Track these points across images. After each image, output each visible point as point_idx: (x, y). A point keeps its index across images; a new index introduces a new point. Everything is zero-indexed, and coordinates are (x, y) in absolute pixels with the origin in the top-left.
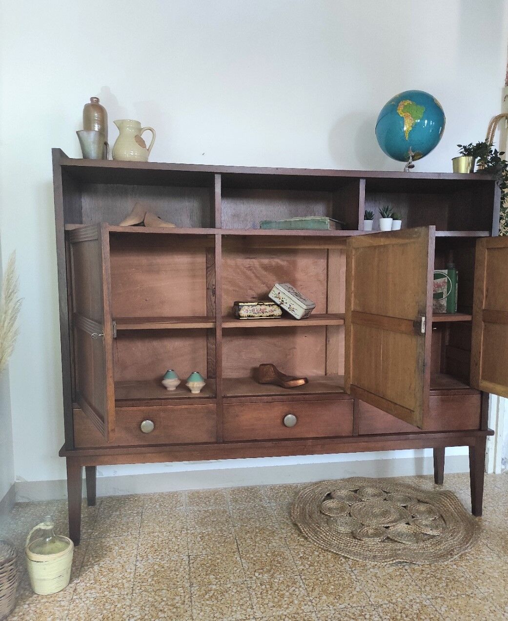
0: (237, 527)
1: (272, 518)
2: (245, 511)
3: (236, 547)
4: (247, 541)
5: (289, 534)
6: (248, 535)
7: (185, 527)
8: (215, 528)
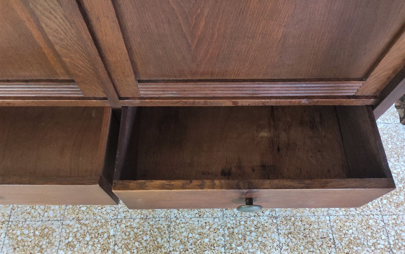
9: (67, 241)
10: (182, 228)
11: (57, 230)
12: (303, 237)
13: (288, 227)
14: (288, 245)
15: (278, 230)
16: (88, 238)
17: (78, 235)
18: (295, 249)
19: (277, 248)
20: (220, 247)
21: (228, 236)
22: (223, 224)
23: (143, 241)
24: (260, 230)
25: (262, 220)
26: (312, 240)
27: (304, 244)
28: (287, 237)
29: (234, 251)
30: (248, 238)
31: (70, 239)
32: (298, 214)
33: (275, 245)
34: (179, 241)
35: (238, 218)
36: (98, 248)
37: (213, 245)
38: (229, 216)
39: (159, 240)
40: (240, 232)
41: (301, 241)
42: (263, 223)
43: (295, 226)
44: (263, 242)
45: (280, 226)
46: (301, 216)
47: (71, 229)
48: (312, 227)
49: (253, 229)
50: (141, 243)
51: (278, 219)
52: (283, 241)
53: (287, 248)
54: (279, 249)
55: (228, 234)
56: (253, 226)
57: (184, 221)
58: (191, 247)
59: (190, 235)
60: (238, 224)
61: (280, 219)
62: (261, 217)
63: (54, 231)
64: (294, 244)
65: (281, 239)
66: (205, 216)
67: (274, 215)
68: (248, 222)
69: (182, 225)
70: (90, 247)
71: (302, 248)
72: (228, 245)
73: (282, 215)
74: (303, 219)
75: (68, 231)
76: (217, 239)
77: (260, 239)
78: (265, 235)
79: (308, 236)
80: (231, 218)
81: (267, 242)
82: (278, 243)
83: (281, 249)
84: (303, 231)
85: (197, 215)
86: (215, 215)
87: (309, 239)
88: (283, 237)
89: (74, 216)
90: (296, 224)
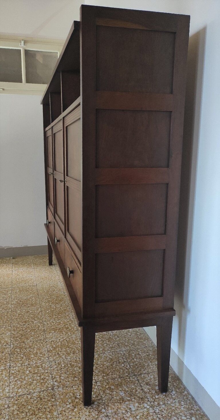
10: (40, 345)
12: (38, 408)
13: (46, 397)
14: (31, 398)
15: (43, 391)
18: (28, 403)
19: (29, 392)
20: (28, 363)
21: (36, 365)
22: (44, 362)
23: (31, 332)
24: (42, 381)
25: (50, 381)
26: (36, 414)
27: (32, 408)
28: (37, 397)
29: (25, 370)
30: (35, 375)
32: (58, 403)
33: (31, 391)
34: (31, 345)
35: (49, 368)
37: (29, 359)
38: (51, 364)
39: (32, 338)
40: (39, 371)
41: (35, 406)
42: (47, 382)
43: (47, 402)
44: (33, 384)
45: (46, 392)
46: (56, 405)
48: (48, 413)
49: (42, 377)
50: (30, 332)
51: (52, 391)
52: (35, 395)
53: (29, 398)
54: (28, 393)
55: (37, 365)
56: (45, 377)
57: (44, 345)
58: (28, 350)
59: (35, 349)
60: (45, 369)
61: (52, 392)
62: (52, 380)
64: (32, 402)
65: (35, 393)
66: (49, 353)
67: (55, 388)
68: (47, 374)
69: (42, 345)
71: (29, 407)
72: (30, 366)
73: (56, 393)
74: (55, 407)
76: (34, 360)
77: (35, 382)
78: (38, 384)
79: (40, 411)
80: (49, 365)
81: (33, 386)
82: (33, 392)
83: (28, 394)
84: (43, 407)
85: (49, 350)
86: (51, 357)
87: (37, 412)
88: (37, 394)
90: (49, 402)
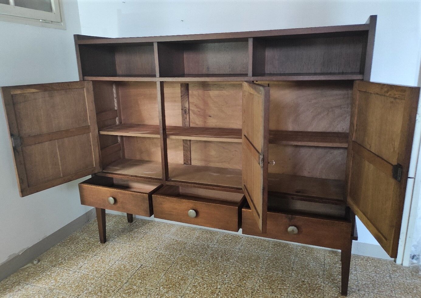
0: (181, 255)
1: (205, 255)
2: (196, 247)
3: (168, 267)
4: (178, 266)
5: (204, 269)
6: (182, 262)
7: (157, 247)
8: (170, 252)
9: (194, 284)
11: (190, 279)
16: (205, 286)
17: (201, 283)
31: (196, 284)
36: (209, 291)
47: (197, 280)
63: (188, 279)
70: (205, 290)
75: (196, 281)
89: (201, 276)
